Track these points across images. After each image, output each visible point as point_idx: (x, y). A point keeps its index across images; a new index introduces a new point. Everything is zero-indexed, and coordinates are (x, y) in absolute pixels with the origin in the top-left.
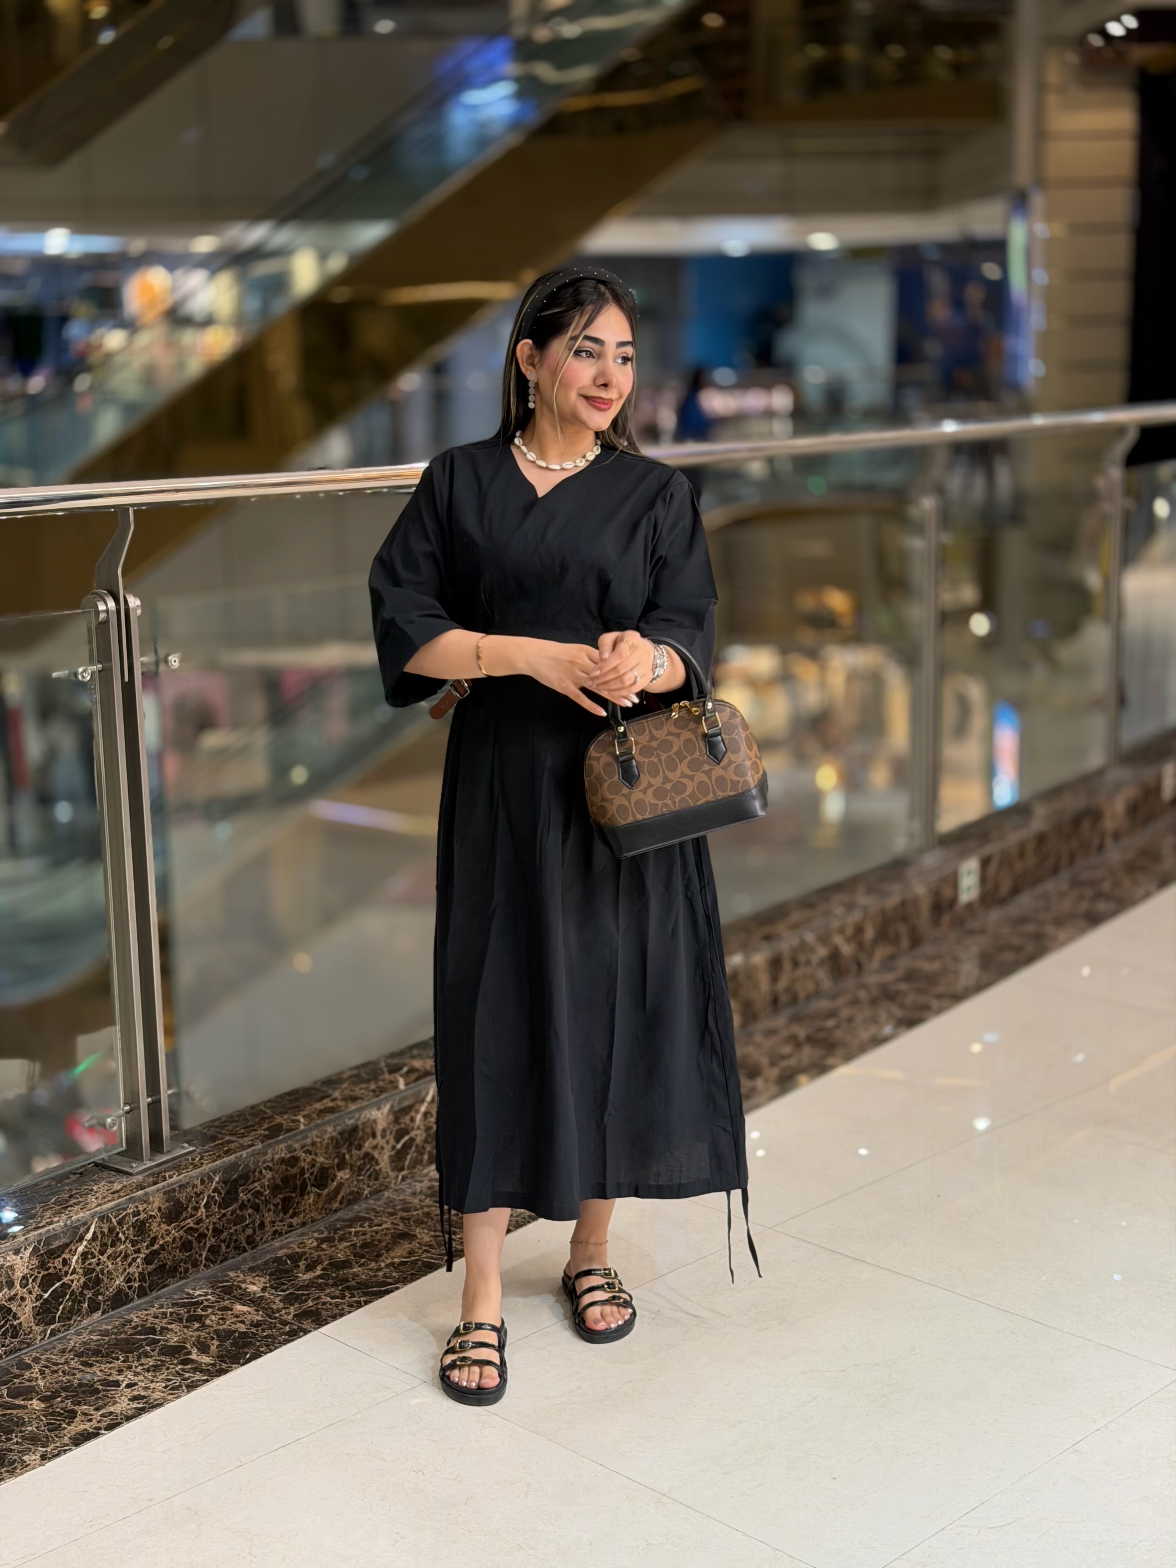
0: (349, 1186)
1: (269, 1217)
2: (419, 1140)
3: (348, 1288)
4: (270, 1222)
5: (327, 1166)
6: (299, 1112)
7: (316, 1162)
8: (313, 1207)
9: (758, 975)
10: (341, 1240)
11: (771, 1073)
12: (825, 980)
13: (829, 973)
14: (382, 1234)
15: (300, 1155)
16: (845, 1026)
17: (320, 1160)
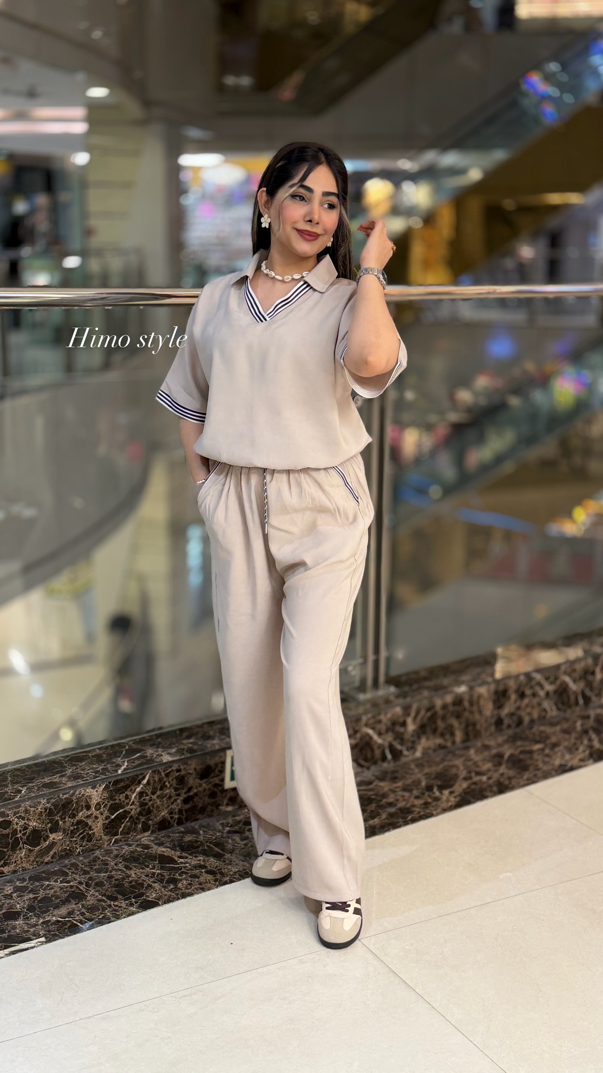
0: (62, 845)
2: (132, 812)
5: (40, 829)
6: (29, 783)
7: (29, 826)
8: (25, 860)
9: (482, 702)
10: (32, 891)
11: (461, 786)
12: (551, 710)
13: (556, 704)
14: (64, 891)
15: (13, 820)
16: (547, 751)
17: (33, 824)
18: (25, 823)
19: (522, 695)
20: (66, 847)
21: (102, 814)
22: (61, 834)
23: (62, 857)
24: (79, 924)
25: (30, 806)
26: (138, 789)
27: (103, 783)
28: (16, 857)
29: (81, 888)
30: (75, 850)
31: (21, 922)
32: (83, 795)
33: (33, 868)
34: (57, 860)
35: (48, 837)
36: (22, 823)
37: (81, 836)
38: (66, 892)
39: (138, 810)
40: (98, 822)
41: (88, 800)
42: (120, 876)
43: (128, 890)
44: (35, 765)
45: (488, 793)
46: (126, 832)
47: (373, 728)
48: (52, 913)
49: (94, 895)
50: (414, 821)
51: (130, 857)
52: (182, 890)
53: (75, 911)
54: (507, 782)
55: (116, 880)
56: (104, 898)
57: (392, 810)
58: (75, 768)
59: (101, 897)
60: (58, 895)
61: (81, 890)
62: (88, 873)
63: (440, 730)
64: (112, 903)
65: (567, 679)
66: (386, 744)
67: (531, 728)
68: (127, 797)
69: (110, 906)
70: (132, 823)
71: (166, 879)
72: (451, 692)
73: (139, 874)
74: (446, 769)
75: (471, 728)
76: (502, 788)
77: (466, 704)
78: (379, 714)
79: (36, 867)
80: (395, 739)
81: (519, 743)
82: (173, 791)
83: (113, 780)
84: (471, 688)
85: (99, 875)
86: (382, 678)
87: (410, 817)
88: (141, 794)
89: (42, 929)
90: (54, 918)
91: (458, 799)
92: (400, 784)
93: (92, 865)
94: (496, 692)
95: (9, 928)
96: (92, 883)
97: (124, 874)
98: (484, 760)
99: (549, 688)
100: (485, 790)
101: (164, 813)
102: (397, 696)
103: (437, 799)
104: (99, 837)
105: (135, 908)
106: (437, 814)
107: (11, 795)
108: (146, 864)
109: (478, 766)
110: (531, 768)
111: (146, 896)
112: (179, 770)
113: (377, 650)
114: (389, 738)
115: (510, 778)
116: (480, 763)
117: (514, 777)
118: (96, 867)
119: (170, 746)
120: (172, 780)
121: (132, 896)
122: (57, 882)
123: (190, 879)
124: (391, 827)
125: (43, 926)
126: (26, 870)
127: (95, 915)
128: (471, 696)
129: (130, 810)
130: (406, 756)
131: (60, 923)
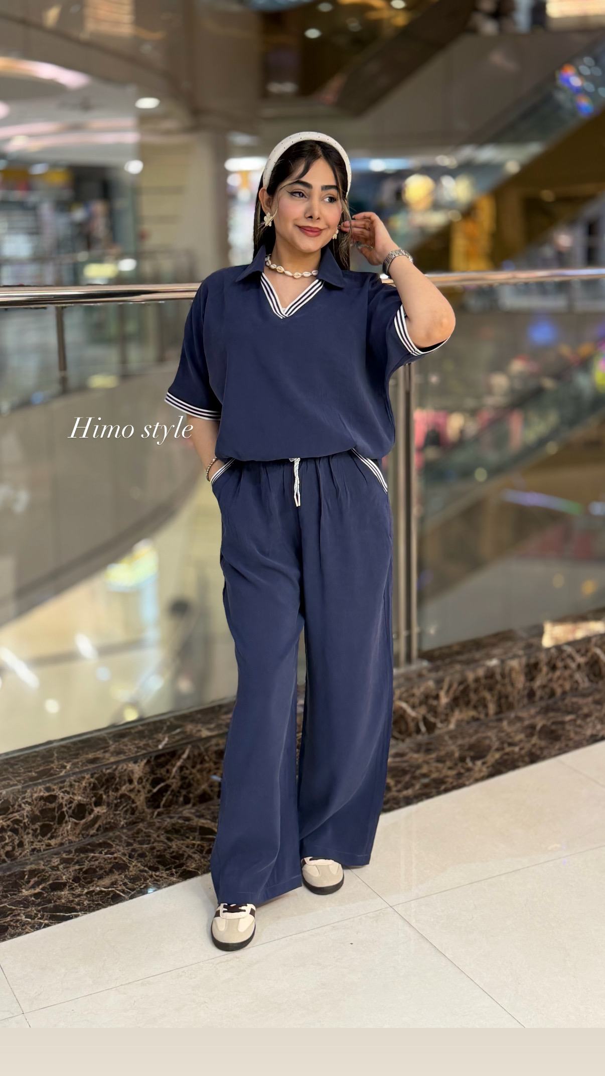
0: (106, 818)
1: (27, 839)
2: (174, 786)
3: (44, 910)
4: (28, 842)
5: (85, 803)
6: (75, 758)
7: (74, 800)
8: (71, 832)
9: (514, 675)
10: (77, 862)
11: (494, 757)
12: (583, 681)
13: (588, 676)
14: (108, 862)
15: (59, 795)
16: (579, 722)
17: (78, 798)
18: (71, 798)
19: (553, 668)
20: (109, 820)
21: (144, 787)
22: (104, 807)
23: (106, 830)
24: (121, 894)
25: (75, 781)
26: (179, 763)
27: (144, 758)
28: (63, 830)
29: (124, 859)
30: (120, 824)
31: (67, 892)
32: (125, 770)
33: (79, 841)
34: (102, 833)
35: (92, 810)
36: (67, 797)
37: (125, 809)
38: (110, 863)
39: (180, 783)
40: (140, 796)
41: (131, 774)
42: (162, 848)
43: (168, 860)
44: (81, 741)
45: (520, 764)
46: (168, 805)
47: (407, 702)
48: (96, 884)
49: (136, 866)
50: (447, 791)
51: (173, 829)
53: (118, 882)
54: (538, 752)
55: (158, 851)
56: (146, 869)
57: (426, 781)
58: (117, 744)
59: (143, 867)
60: (102, 866)
61: (124, 861)
62: (131, 844)
63: (472, 703)
64: (154, 873)
65: (598, 651)
66: (420, 717)
67: (563, 699)
68: (168, 771)
69: (151, 876)
70: (173, 796)
71: (205, 850)
72: (483, 665)
73: (179, 845)
74: (479, 741)
75: (503, 701)
76: (534, 758)
77: (498, 677)
78: (412, 688)
79: (82, 840)
80: (429, 712)
81: (551, 714)
82: (212, 764)
83: (154, 755)
84: (503, 662)
85: (142, 846)
86: (415, 653)
87: (443, 787)
88: (181, 768)
89: (86, 899)
90: (98, 889)
91: (490, 769)
92: (433, 756)
93: (135, 837)
94: (527, 665)
95: (55, 898)
96: (135, 854)
97: (164, 845)
98: (517, 732)
99: (581, 660)
100: (517, 760)
101: (204, 786)
102: (430, 670)
103: (469, 770)
104: (142, 811)
105: (176, 878)
106: (470, 785)
107: (56, 771)
108: (187, 835)
109: (510, 737)
110: (563, 738)
111: (186, 866)
112: (217, 745)
113: (409, 626)
114: (423, 710)
115: (541, 749)
116: (512, 735)
117: (546, 747)
118: (137, 839)
119: (209, 722)
120: (212, 754)
121: (173, 866)
122: (102, 853)
124: (424, 797)
125: (87, 896)
126: (72, 842)
127: (137, 885)
128: (503, 669)
129: (171, 784)
130: (440, 729)
131: (104, 893)
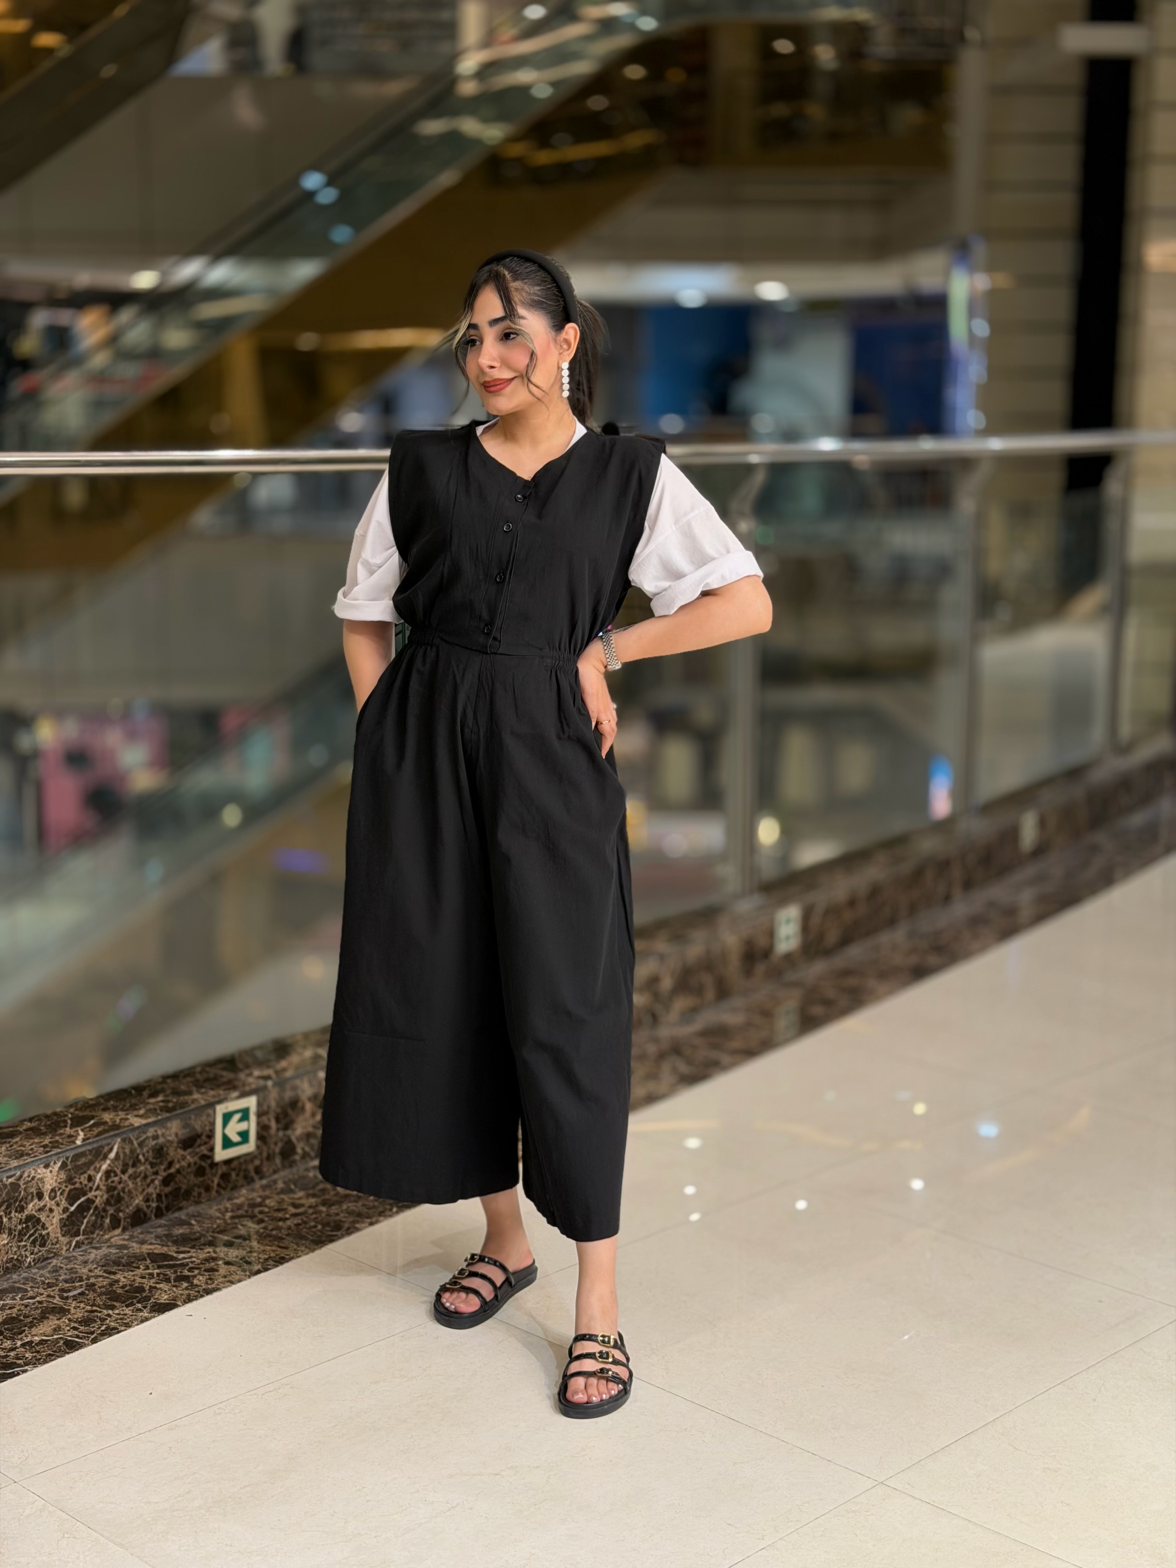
0: (7, 1253)
2: (98, 1201)
20: (12, 1256)
21: (58, 1205)
22: (5, 1236)
24: (76, 1340)
26: (104, 1167)
27: (57, 1160)
30: (25, 1260)
32: (33, 1178)
37: (32, 1238)
39: (105, 1197)
40: (53, 1217)
41: (40, 1185)
42: (105, 1283)
43: (125, 1295)
46: (89, 1232)
52: (201, 1286)
55: (101, 1287)
68: (90, 1179)
70: (97, 1216)
71: (172, 1278)
82: (149, 1167)
83: (71, 1154)
88: (108, 1174)
90: (37, 1338)
93: (55, 1276)
101: (138, 1201)
104: (56, 1240)
105: (147, 1313)
111: (155, 1299)
112: (156, 1137)
119: (132, 1108)
120: (148, 1152)
121: (135, 1301)
122: (16, 1300)
123: (206, 1274)
127: (93, 1327)
129: (94, 1198)
131: (49, 1342)
